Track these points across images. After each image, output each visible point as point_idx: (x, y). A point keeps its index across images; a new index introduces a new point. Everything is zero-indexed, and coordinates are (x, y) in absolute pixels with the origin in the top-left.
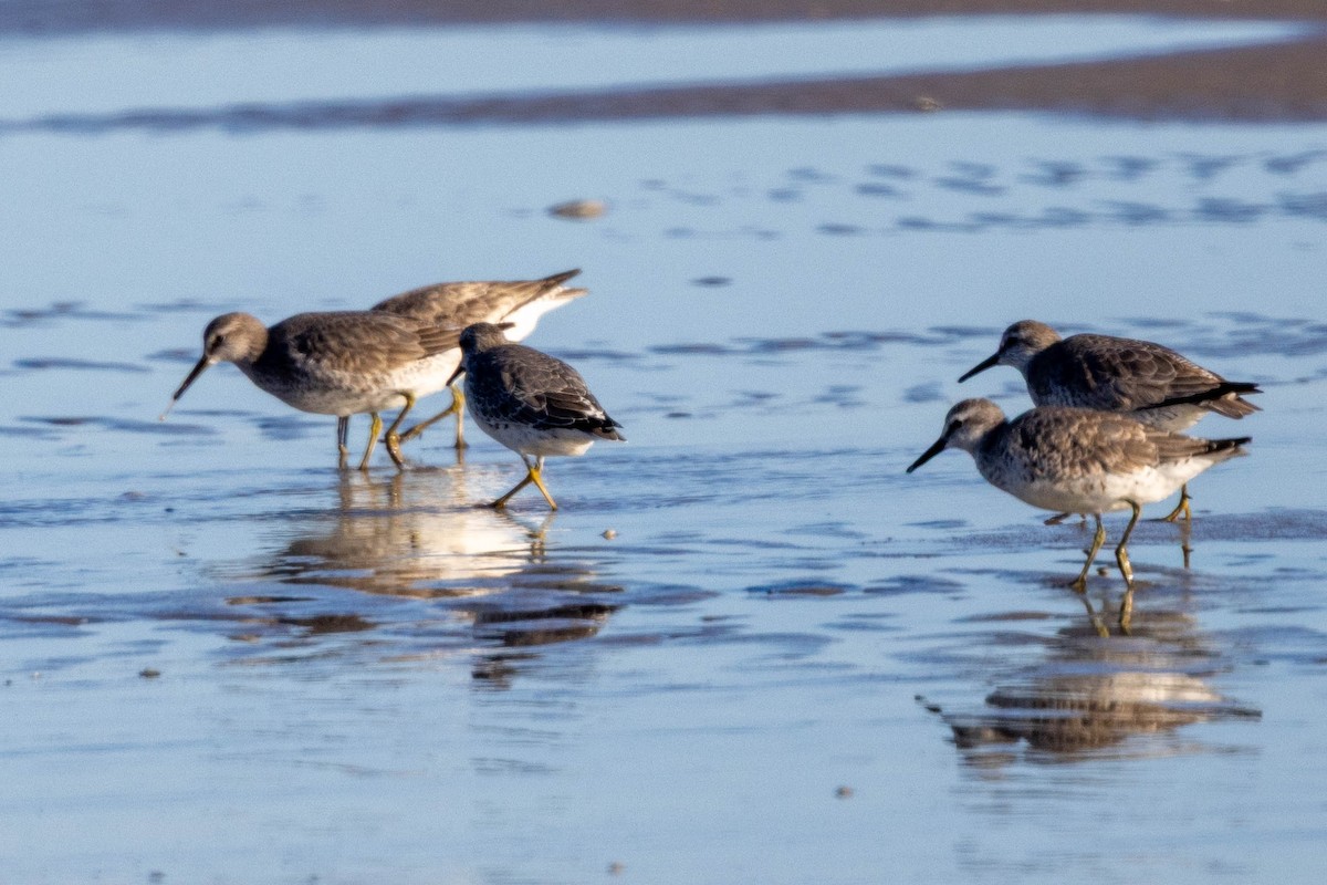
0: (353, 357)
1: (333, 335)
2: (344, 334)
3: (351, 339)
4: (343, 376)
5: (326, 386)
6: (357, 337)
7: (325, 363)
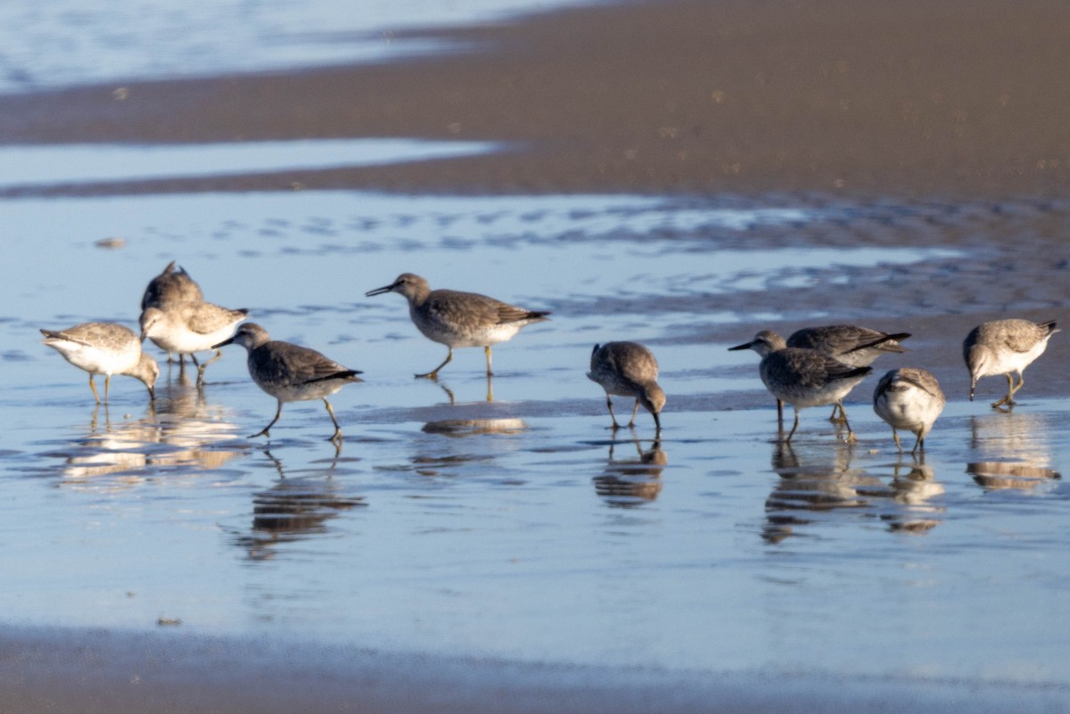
0: (462, 316)
1: (453, 303)
2: (458, 303)
3: (462, 307)
4: (454, 325)
5: (445, 329)
6: (465, 306)
7: (446, 316)
